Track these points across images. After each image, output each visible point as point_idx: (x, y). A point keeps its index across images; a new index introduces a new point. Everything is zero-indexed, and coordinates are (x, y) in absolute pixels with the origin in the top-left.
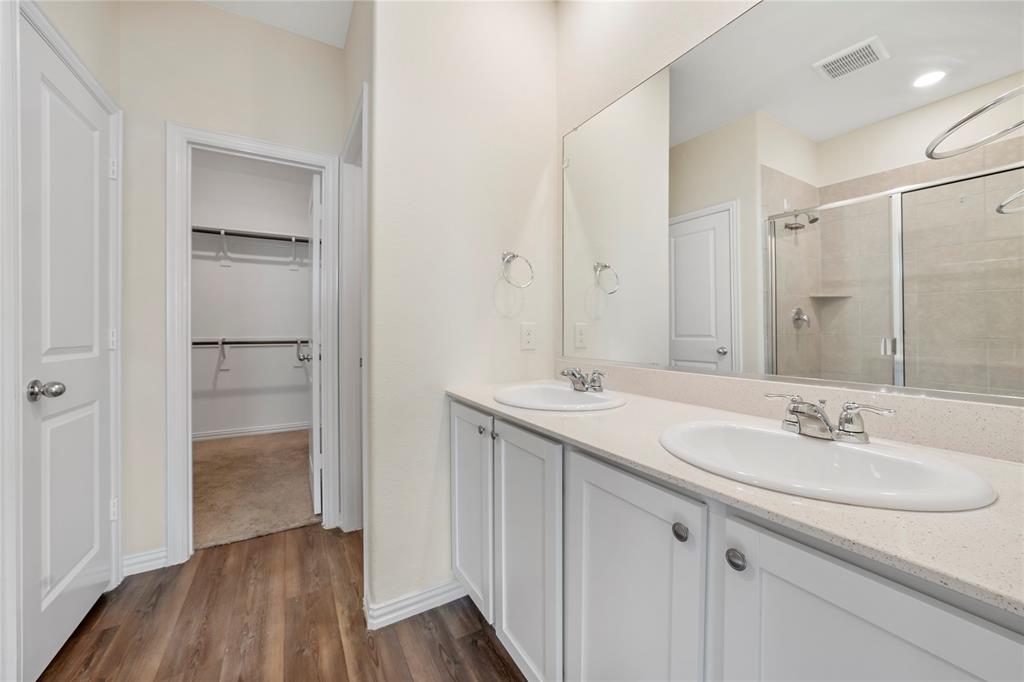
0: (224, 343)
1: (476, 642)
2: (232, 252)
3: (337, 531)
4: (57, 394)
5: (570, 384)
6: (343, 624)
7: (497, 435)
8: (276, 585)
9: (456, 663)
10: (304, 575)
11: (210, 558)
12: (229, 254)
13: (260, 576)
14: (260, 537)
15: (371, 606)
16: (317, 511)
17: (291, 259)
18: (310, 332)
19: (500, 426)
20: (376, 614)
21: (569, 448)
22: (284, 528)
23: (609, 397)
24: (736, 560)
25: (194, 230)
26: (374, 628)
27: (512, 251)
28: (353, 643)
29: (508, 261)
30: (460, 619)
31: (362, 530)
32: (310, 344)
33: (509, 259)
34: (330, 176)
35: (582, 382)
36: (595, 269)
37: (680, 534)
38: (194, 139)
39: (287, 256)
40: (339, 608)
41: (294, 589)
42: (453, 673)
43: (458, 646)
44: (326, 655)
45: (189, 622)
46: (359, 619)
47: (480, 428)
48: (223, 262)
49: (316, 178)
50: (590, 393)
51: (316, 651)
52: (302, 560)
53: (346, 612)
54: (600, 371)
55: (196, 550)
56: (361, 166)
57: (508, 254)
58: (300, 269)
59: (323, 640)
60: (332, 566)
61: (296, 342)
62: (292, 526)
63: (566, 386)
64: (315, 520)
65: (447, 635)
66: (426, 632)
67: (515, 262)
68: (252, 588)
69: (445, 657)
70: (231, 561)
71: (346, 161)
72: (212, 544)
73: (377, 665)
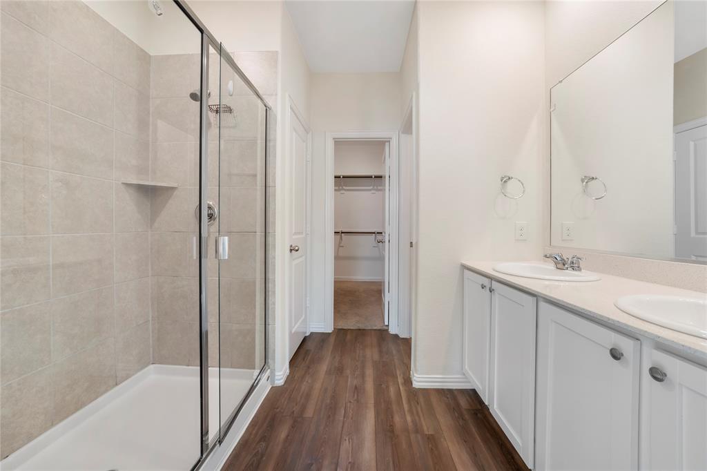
0: (342, 233)
1: (477, 414)
2: (346, 186)
3: (396, 336)
4: (297, 250)
5: (553, 264)
6: (400, 380)
7: (493, 290)
8: (368, 353)
9: (463, 419)
10: (381, 352)
11: (340, 333)
12: (344, 187)
13: (361, 347)
14: (360, 330)
15: (415, 375)
16: (386, 323)
17: (371, 187)
18: (384, 227)
19: (495, 285)
20: (417, 379)
21: (540, 299)
22: (370, 328)
23: (585, 275)
24: (657, 374)
25: (335, 177)
26: (417, 387)
27: (508, 175)
28: (405, 390)
29: (505, 182)
30: (467, 400)
31: (411, 338)
32: (383, 234)
33: (505, 180)
34: (394, 143)
35: (562, 264)
36: (583, 181)
37: (616, 355)
38: (336, 137)
39: (370, 186)
40: (398, 373)
41: (376, 357)
42: (461, 424)
43: (465, 412)
44: (392, 390)
45: (335, 357)
46: (408, 381)
47: (482, 285)
48: (342, 192)
49: (387, 144)
50: (570, 271)
51: (388, 387)
52: (380, 345)
53: (402, 375)
54: (578, 256)
55: (334, 329)
56: (411, 133)
57: (505, 176)
58: (377, 192)
59: (391, 384)
60: (394, 352)
61: (374, 233)
62: (375, 328)
63: (551, 266)
64: (386, 328)
65: (458, 405)
66: (446, 399)
67: (510, 182)
68: (358, 351)
69: (456, 414)
70: (349, 337)
71: (403, 133)
72: (340, 327)
73: (418, 403)
